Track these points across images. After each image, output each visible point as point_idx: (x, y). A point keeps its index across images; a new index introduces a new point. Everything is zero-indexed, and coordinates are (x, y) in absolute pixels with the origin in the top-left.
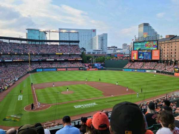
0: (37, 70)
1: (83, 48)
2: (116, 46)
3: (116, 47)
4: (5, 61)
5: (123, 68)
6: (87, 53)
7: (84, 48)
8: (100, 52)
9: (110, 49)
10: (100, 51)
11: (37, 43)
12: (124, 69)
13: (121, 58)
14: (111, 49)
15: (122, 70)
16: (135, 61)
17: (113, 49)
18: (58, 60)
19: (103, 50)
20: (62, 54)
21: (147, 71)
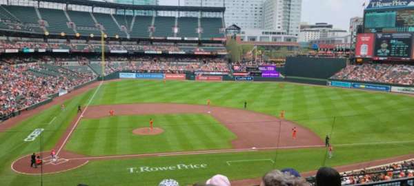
0: (120, 74)
1: (234, 26)
2: (329, 24)
3: (330, 26)
4: (54, 51)
5: (330, 80)
6: (246, 40)
7: (239, 25)
8: (279, 36)
9: (312, 31)
10: (279, 33)
11: (129, 12)
12: (333, 80)
13: (329, 52)
14: (315, 31)
15: (325, 84)
16: (365, 61)
17: (320, 29)
18: (170, 53)
19: (288, 31)
20: (180, 39)
21: (394, 89)
